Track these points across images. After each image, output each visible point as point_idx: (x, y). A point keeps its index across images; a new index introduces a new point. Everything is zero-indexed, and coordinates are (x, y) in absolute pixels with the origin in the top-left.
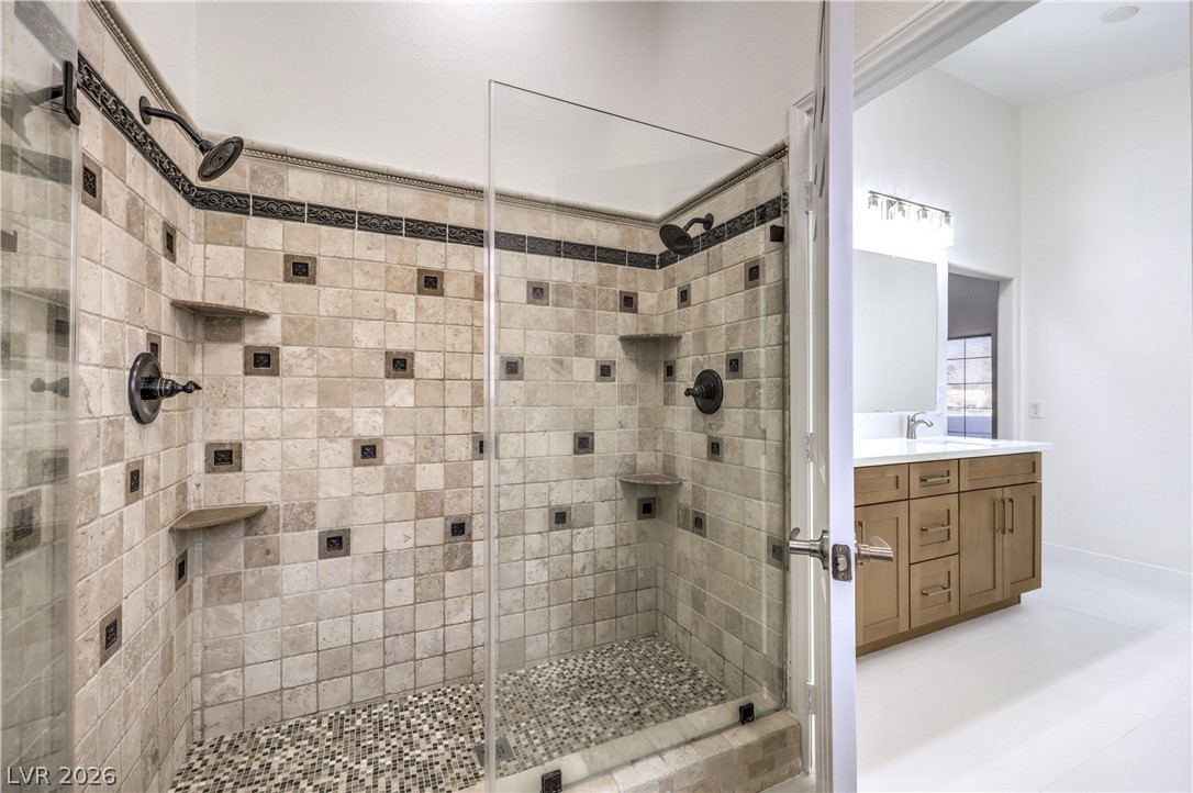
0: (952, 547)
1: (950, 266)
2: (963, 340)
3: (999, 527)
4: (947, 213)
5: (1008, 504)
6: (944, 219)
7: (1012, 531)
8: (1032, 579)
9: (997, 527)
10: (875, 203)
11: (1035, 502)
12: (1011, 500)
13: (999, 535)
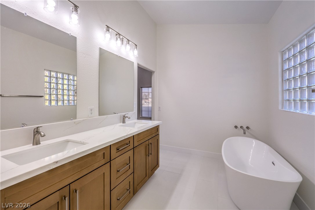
0: (131, 171)
1: (138, 64)
2: (148, 88)
3: (148, 154)
4: (136, 45)
5: (150, 145)
6: (135, 47)
7: (151, 154)
8: (157, 165)
9: (147, 154)
10: (108, 30)
11: (158, 141)
12: (151, 144)
13: (147, 157)
